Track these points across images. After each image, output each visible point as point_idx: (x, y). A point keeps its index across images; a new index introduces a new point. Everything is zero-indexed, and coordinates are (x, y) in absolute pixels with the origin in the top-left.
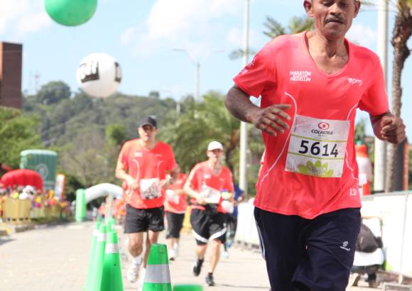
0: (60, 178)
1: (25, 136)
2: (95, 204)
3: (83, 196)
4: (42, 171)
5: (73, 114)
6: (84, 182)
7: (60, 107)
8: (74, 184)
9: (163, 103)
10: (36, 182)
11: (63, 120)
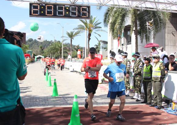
0: (32, 54)
1: (27, 48)
2: (38, 58)
3: (36, 57)
4: (30, 54)
5: (33, 43)
6: (36, 55)
7: (31, 42)
8: (35, 55)
9: (47, 42)
10: (29, 56)
11: (32, 45)
